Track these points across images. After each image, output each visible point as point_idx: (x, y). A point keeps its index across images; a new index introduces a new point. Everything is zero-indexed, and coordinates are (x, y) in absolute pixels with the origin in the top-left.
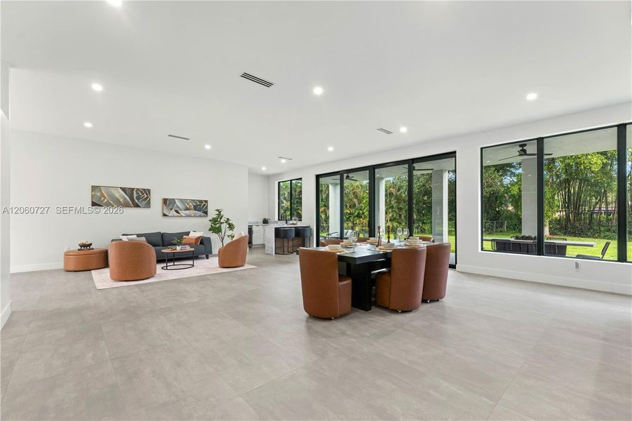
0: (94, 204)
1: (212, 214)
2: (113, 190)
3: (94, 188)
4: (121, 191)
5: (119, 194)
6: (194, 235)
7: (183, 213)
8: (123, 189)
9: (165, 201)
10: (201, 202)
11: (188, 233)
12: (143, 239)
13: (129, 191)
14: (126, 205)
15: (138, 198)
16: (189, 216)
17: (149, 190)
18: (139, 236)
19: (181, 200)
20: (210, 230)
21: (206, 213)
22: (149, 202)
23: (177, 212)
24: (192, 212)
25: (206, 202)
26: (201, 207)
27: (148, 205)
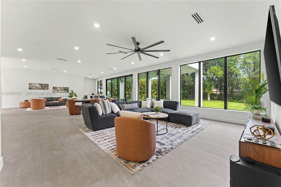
0: (30, 89)
1: (70, 92)
2: (36, 85)
3: (30, 84)
4: (38, 85)
5: (38, 86)
6: (62, 98)
7: (60, 91)
8: (39, 84)
9: (54, 88)
10: (66, 88)
11: (61, 98)
12: (45, 99)
13: (41, 85)
14: (40, 89)
15: (44, 87)
16: (62, 92)
17: (48, 84)
18: (44, 98)
19: (59, 87)
20: (69, 97)
21: (68, 91)
22: (48, 88)
23: (58, 91)
24: (63, 91)
25: (68, 88)
26: (66, 90)
27: (48, 89)
